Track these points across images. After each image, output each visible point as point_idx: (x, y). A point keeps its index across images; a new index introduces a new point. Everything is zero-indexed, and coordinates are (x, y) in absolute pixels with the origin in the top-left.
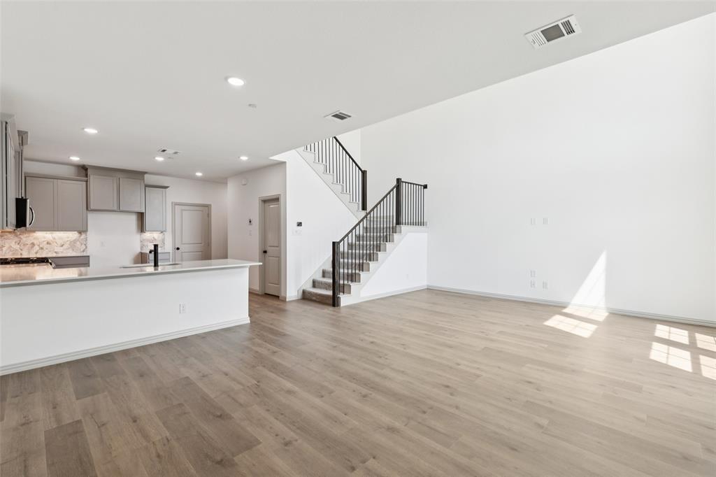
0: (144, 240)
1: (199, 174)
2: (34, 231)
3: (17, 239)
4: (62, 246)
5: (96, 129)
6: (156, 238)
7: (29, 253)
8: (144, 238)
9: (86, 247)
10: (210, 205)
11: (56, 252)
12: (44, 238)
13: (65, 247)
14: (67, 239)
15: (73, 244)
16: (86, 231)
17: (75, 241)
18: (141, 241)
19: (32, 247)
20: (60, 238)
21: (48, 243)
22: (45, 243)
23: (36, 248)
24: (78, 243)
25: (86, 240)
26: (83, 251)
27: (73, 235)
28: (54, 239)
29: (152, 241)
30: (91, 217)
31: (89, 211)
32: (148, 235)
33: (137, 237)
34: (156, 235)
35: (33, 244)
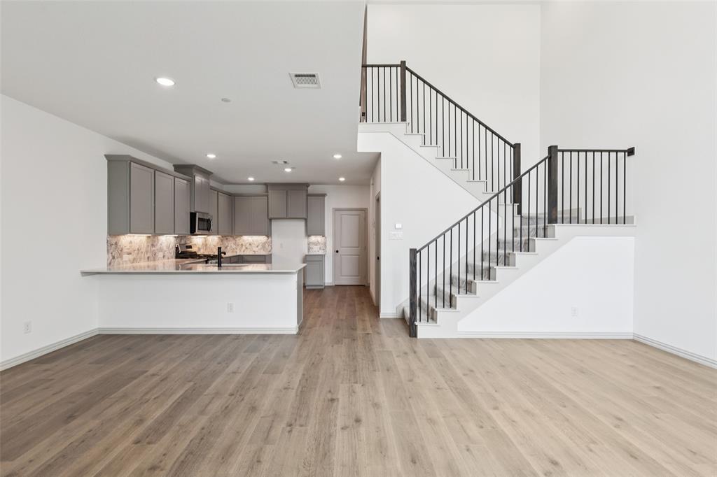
0: (310, 243)
1: (342, 179)
2: (241, 236)
3: (234, 242)
5: (215, 154)
6: (320, 241)
7: (240, 251)
8: (311, 241)
9: (272, 249)
10: (367, 209)
11: (254, 252)
12: (248, 240)
13: (259, 247)
14: (260, 242)
15: (264, 245)
16: (271, 235)
17: (265, 243)
18: (308, 244)
20: (257, 241)
21: (250, 244)
22: (248, 244)
23: (244, 248)
24: (267, 245)
25: (272, 243)
26: (270, 251)
27: (263, 239)
28: (253, 241)
29: (316, 244)
30: (274, 224)
31: (271, 220)
32: (313, 239)
33: (305, 241)
34: (319, 238)
35: (242, 245)
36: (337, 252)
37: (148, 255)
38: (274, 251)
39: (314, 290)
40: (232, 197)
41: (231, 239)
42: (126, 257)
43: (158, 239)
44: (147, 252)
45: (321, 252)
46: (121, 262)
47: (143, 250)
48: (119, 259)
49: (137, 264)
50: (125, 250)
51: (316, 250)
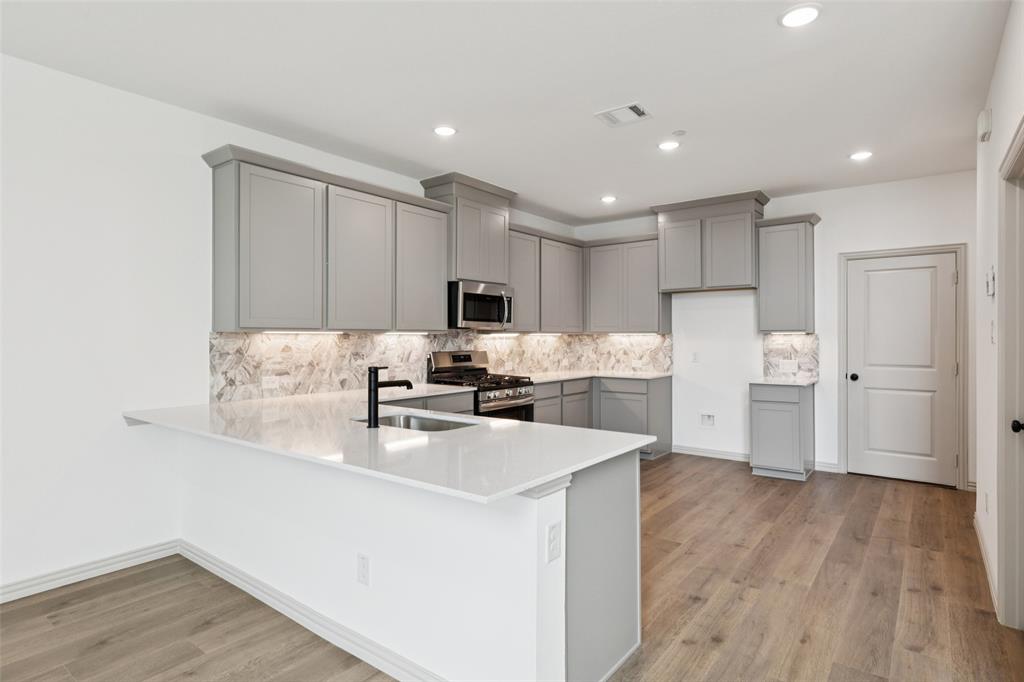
0: (771, 351)
1: (861, 156)
2: (606, 333)
3: (593, 346)
4: (641, 358)
6: (798, 348)
7: (606, 366)
8: (772, 346)
9: (672, 363)
11: (634, 369)
12: (621, 344)
13: (644, 360)
14: (647, 347)
15: (654, 355)
16: (670, 333)
17: (657, 350)
18: (765, 355)
19: (609, 358)
20: (639, 345)
21: (625, 353)
22: (621, 352)
23: (613, 359)
24: (661, 354)
25: (671, 350)
26: (668, 369)
27: (652, 340)
28: (632, 345)
29: (788, 354)
30: (677, 302)
31: (668, 295)
32: (779, 340)
33: (758, 346)
34: (798, 340)
35: (609, 353)
36: (854, 377)
37: (343, 376)
38: (676, 371)
39: (773, 480)
40: (582, 248)
41: (587, 340)
42: (269, 382)
43: (372, 342)
44: (339, 370)
45: (802, 379)
46: (255, 391)
47: (328, 365)
48: (251, 387)
49: (309, 398)
50: (267, 366)
51: (789, 373)
